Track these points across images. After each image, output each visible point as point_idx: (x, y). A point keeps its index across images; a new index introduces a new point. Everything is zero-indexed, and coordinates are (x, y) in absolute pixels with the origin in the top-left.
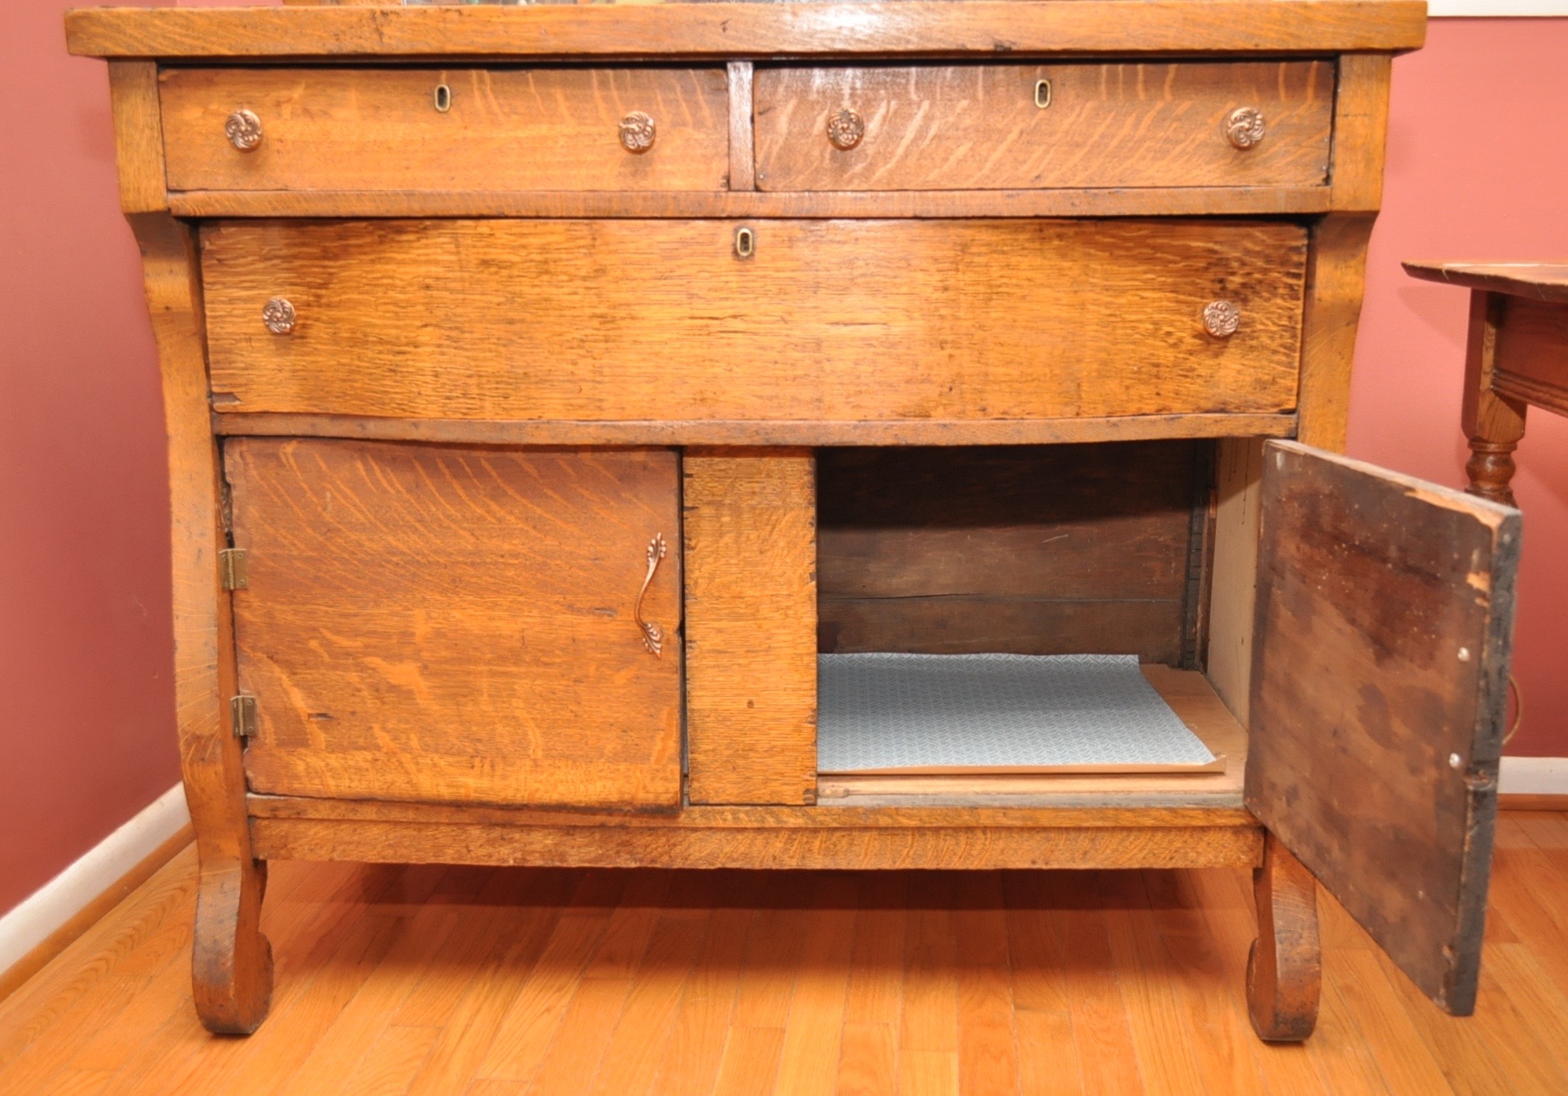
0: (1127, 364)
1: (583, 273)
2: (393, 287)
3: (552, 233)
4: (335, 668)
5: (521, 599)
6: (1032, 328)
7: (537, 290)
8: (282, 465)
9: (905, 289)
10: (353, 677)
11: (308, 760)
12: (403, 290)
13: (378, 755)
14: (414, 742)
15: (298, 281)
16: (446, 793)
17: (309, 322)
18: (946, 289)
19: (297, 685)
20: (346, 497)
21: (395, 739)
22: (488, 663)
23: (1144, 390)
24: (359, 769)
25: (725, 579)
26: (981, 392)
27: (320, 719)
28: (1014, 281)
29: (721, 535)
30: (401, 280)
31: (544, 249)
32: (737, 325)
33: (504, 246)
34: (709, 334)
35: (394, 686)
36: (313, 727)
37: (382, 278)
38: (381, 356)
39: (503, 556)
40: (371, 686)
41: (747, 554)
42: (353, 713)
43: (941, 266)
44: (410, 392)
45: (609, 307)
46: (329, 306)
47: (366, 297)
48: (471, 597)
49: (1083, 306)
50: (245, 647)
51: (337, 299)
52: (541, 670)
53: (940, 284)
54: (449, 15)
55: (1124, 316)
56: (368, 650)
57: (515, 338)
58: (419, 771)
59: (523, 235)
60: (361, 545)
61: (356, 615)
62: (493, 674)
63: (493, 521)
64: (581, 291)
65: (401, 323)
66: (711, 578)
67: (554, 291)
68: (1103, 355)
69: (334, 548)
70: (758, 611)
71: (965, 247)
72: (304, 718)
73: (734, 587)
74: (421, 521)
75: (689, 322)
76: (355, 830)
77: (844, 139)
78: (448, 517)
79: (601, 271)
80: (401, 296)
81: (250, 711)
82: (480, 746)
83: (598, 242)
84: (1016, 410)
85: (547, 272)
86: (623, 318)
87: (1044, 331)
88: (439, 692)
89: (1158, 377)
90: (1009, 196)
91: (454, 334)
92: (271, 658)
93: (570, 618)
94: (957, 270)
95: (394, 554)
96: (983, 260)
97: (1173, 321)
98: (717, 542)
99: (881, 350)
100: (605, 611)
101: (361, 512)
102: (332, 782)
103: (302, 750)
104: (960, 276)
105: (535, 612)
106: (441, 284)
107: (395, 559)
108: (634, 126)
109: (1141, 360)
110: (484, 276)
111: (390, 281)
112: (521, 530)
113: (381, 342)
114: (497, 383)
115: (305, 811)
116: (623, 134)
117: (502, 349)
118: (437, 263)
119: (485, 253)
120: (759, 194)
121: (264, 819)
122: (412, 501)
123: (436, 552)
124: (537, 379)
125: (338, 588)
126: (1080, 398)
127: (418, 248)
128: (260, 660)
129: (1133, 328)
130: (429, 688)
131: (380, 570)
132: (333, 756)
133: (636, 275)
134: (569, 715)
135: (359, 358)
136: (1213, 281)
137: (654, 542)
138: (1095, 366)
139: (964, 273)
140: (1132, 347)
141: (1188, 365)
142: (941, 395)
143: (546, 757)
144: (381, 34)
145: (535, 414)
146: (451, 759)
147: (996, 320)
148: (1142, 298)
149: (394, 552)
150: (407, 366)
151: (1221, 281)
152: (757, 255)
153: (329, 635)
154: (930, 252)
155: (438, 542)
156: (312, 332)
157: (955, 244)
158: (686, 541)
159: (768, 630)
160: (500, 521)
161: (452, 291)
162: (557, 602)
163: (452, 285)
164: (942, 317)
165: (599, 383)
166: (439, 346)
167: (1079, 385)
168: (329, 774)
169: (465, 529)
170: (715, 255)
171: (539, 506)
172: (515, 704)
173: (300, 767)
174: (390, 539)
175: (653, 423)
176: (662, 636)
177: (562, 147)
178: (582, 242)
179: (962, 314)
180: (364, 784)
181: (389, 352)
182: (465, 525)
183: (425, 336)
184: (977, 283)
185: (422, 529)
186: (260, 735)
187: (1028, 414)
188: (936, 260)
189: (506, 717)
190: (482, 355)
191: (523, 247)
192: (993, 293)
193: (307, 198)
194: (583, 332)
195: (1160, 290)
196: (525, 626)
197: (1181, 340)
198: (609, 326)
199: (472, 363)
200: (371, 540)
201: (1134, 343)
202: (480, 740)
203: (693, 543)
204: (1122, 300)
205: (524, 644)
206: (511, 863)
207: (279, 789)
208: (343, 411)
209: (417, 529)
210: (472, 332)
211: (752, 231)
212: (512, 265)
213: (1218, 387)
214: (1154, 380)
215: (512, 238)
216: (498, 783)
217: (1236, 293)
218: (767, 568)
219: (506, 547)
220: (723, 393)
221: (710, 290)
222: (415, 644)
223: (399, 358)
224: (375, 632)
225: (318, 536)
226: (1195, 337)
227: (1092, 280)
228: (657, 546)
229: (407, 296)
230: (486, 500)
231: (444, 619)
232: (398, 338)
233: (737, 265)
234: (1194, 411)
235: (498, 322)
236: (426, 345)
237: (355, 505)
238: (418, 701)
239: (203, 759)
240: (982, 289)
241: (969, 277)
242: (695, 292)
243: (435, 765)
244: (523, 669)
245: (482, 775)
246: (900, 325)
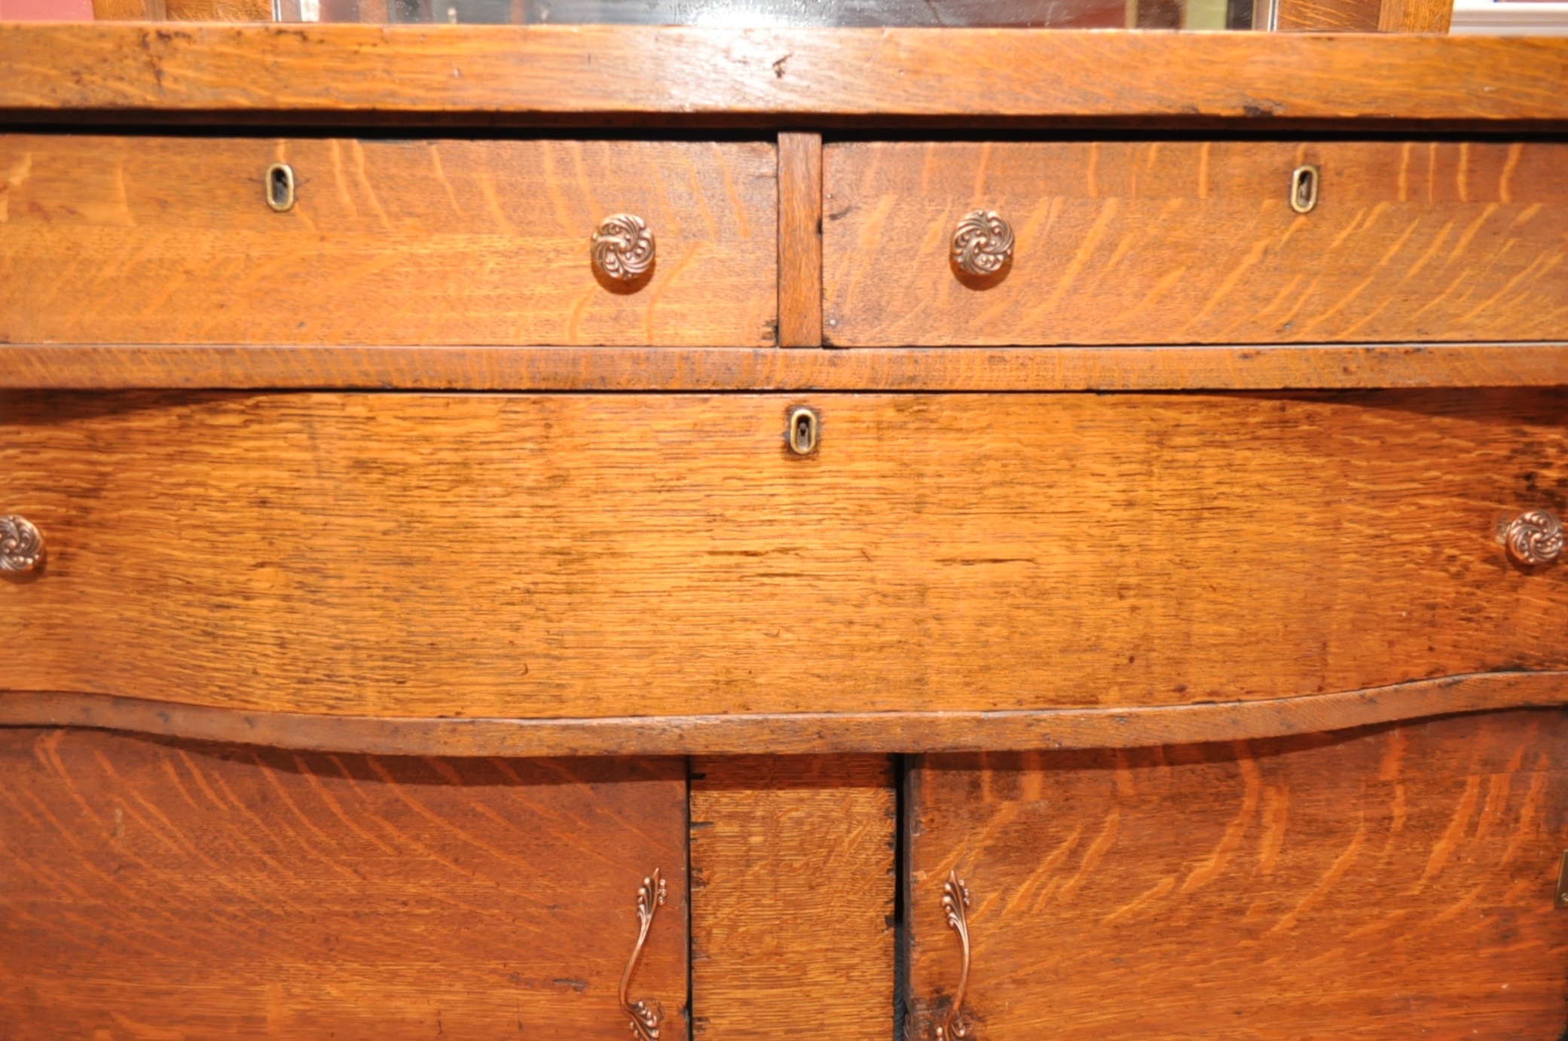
0: (1393, 608)
1: (528, 482)
2: (206, 500)
3: (476, 417)
5: (435, 966)
6: (1262, 561)
7: (451, 510)
8: (38, 767)
9: (1064, 506)
12: (222, 505)
15: (50, 483)
17: (71, 550)
18: (1130, 504)
20: (148, 817)
23: (1414, 645)
25: (755, 928)
26: (1178, 662)
28: (1238, 490)
29: (749, 864)
30: (220, 490)
31: (461, 443)
32: (790, 564)
33: (393, 438)
34: (741, 579)
37: (187, 484)
38: (190, 610)
39: (405, 904)
41: (789, 891)
43: (1125, 468)
44: (240, 669)
45: (574, 539)
46: (101, 525)
47: (160, 514)
48: (355, 965)
49: (1337, 526)
51: (115, 515)
53: (1121, 497)
54: (283, 40)
55: (1395, 537)
57: (413, 587)
59: (426, 419)
60: (175, 889)
61: (169, 993)
63: (389, 850)
64: (526, 511)
65: (221, 559)
66: (733, 927)
67: (480, 511)
68: (1362, 598)
69: (131, 894)
70: (805, 973)
71: (1161, 438)
73: (768, 938)
74: (272, 852)
75: (707, 560)
77: (986, 262)
78: (315, 845)
79: (559, 479)
80: (220, 516)
83: (555, 431)
84: (1231, 688)
85: (467, 481)
86: (598, 556)
87: (1278, 566)
89: (1432, 624)
90: (1245, 356)
91: (311, 579)
93: (514, 993)
94: (1150, 474)
95: (229, 901)
96: (1191, 456)
97: (1459, 539)
98: (742, 873)
99: (1023, 600)
100: (570, 983)
101: (175, 839)
104: (1155, 484)
105: (459, 986)
106: (286, 498)
107: (231, 909)
108: (620, 240)
109: (1412, 600)
110: (360, 487)
111: (200, 491)
112: (435, 863)
113: (189, 587)
114: (385, 659)
116: (599, 252)
117: (393, 606)
118: (278, 463)
119: (360, 450)
120: (828, 352)
122: (257, 821)
123: (297, 898)
124: (453, 654)
125: (138, 953)
126: (1325, 663)
127: (246, 438)
129: (1405, 554)
131: (209, 926)
133: (619, 484)
135: (154, 612)
136: (1517, 477)
137: (647, 881)
138: (1350, 615)
139: (1160, 479)
140: (1403, 582)
141: (1472, 604)
142: (1116, 668)
144: (158, 74)
145: (450, 708)
147: (1206, 551)
148: (1421, 507)
149: (228, 898)
150: (233, 628)
151: (1529, 477)
152: (824, 451)
153: (127, 1023)
154: (1107, 445)
155: (301, 882)
156: (78, 566)
157: (1149, 433)
158: (694, 873)
159: (820, 999)
160: (399, 850)
161: (305, 510)
162: (493, 971)
163: (307, 500)
164: (1123, 548)
165: (558, 658)
166: (286, 598)
167: (1325, 645)
169: (343, 863)
170: (751, 453)
171: (462, 828)
174: (222, 879)
175: (648, 721)
176: (660, 1019)
177: (492, 271)
178: (527, 432)
179: (1154, 542)
181: (202, 604)
182: (343, 857)
183: (263, 580)
184: (1181, 493)
185: (273, 863)
187: (1248, 693)
188: (1117, 458)
190: (357, 615)
191: (426, 439)
192: (1204, 509)
193: (43, 358)
194: (529, 579)
195: (1445, 494)
196: (442, 1007)
197: (1466, 567)
198: (576, 567)
199: (343, 627)
200: (191, 880)
201: (1404, 576)
203: (705, 874)
204: (1393, 513)
205: (441, 1032)
208: (131, 692)
209: (264, 864)
210: (340, 577)
211: (817, 413)
212: (406, 469)
213: (1514, 634)
214: (1428, 629)
215: (407, 424)
217: (1549, 494)
218: (820, 910)
219: (411, 889)
220: (764, 671)
221: (743, 508)
222: (266, 1034)
223: (220, 614)
224: (202, 1018)
225: (104, 875)
226: (1485, 561)
227: (1352, 484)
228: (652, 888)
229: (230, 516)
230: (377, 819)
231: (313, 997)
232: (216, 583)
233: (786, 468)
234: (1476, 670)
235: (385, 561)
236: (264, 595)
237: (162, 828)
240: (1186, 502)
241: (1169, 484)
242: (716, 511)
246: (1057, 559)
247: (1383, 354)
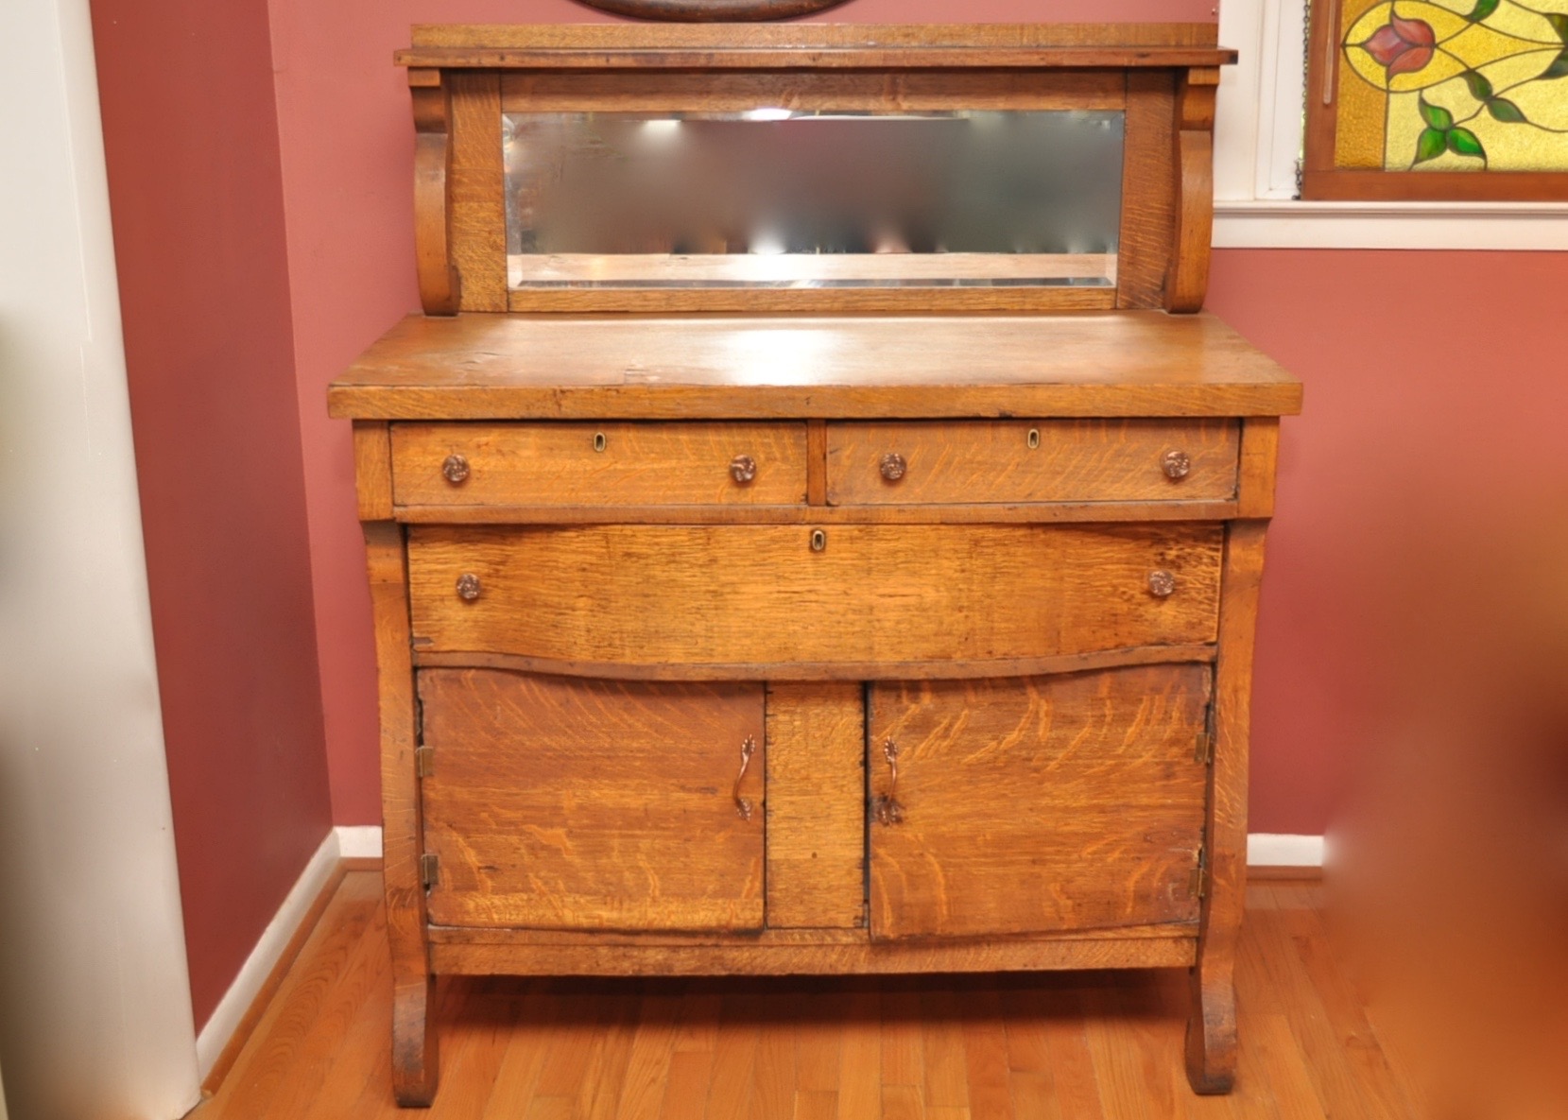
0: (1094, 616)
1: (700, 562)
2: (557, 568)
3: (679, 535)
4: (500, 833)
5: (645, 782)
6: (1025, 595)
7: (666, 574)
8: (462, 686)
9: (933, 572)
10: (514, 839)
11: (478, 900)
12: (565, 570)
13: (533, 896)
14: (561, 885)
15: (481, 558)
16: (584, 922)
17: (490, 588)
18: (963, 571)
19: (471, 845)
20: (512, 710)
21: (546, 883)
22: (620, 828)
23: (1106, 633)
24: (517, 907)
25: (797, 766)
26: (988, 640)
27: (487, 870)
28: (1012, 564)
29: (794, 735)
30: (563, 563)
31: (672, 545)
32: (813, 597)
33: (643, 544)
34: (791, 603)
35: (546, 846)
36: (483, 875)
37: (549, 561)
38: (546, 615)
39: (632, 751)
40: (528, 846)
41: (812, 748)
42: (514, 866)
43: (960, 555)
44: (568, 641)
45: (718, 586)
46: (505, 577)
47: (535, 573)
48: (607, 781)
49: (1062, 579)
50: (430, 818)
51: (512, 573)
52: (659, 832)
53: (959, 568)
54: (609, 393)
55: (1092, 583)
56: (526, 820)
57: (649, 607)
58: (564, 906)
59: (656, 536)
60: (523, 744)
61: (517, 795)
62: (622, 836)
63: (625, 726)
64: (698, 574)
65: (562, 593)
66: (786, 766)
67: (679, 574)
68: (1077, 612)
69: (502, 747)
70: (821, 788)
71: (976, 543)
72: (475, 870)
73: (803, 771)
74: (570, 726)
75: (776, 595)
76: (511, 951)
77: (895, 474)
78: (591, 724)
79: (714, 561)
80: (563, 575)
81: (433, 866)
82: (611, 888)
83: (712, 541)
84: (1014, 652)
85: (674, 562)
86: (729, 593)
87: (1033, 597)
88: (581, 849)
89: (1116, 623)
90: (1010, 509)
91: (603, 603)
92: (451, 826)
93: (682, 795)
94: (971, 558)
95: (548, 750)
96: (990, 550)
97: (1127, 584)
98: (790, 739)
99: (916, 613)
100: (711, 790)
101: (524, 720)
102: (495, 916)
103: (474, 893)
104: (974, 562)
105: (656, 792)
106: (594, 568)
107: (549, 754)
108: (740, 465)
109: (1103, 612)
110: (628, 564)
111: (555, 564)
112: (646, 733)
113: (546, 605)
114: (635, 637)
115: (473, 938)
116: (733, 472)
117: (640, 615)
118: (591, 553)
119: (628, 548)
120: (829, 509)
121: (440, 944)
122: (563, 712)
123: (581, 749)
124: (665, 635)
125: (504, 775)
126: (1059, 641)
127: (577, 542)
128: (441, 828)
129: (1098, 591)
130: (576, 846)
131: (538, 762)
132: (497, 897)
133: (739, 563)
134: (681, 865)
135: (528, 616)
136: (1156, 554)
137: (746, 741)
138: (1071, 619)
139: (976, 560)
140: (1097, 604)
141: (1138, 613)
142: (959, 643)
143: (662, 895)
144: (560, 405)
145: (663, 660)
146: (589, 898)
147: (999, 591)
148: (1105, 570)
149: (548, 749)
150: (566, 623)
151: (1162, 554)
152: (827, 548)
153: (496, 809)
154: (952, 546)
155: (583, 741)
156: (491, 595)
157: (970, 540)
158: (768, 739)
159: (828, 802)
160: (630, 726)
161: (603, 574)
162: (673, 784)
163: (603, 569)
164: (960, 590)
165: (711, 637)
166: (592, 611)
167: (1059, 633)
168: (493, 910)
169: (603, 732)
170: (796, 549)
171: (660, 715)
172: (639, 857)
173: (471, 905)
174: (546, 739)
175: (750, 665)
176: (751, 808)
177: (686, 475)
178: (700, 541)
179: (974, 587)
180: (521, 917)
181: (552, 613)
182: (604, 729)
183: (581, 603)
184: (986, 566)
185: (570, 732)
186: (440, 882)
187: (1023, 654)
188: (956, 551)
189: (632, 867)
190: (623, 618)
191: (657, 544)
192: (997, 573)
193: (498, 512)
194: (699, 603)
195: (1117, 563)
196: (647, 801)
197: (1133, 596)
198: (719, 598)
199: (617, 623)
200: (531, 740)
201: (1098, 601)
202: (611, 884)
203: (773, 740)
204: (1090, 573)
205: (647, 814)
206: (630, 973)
207: (454, 922)
208: (514, 651)
209: (566, 733)
210: (617, 602)
211: (824, 533)
212: (648, 556)
213: (1160, 628)
214: (1114, 626)
215: (649, 538)
216: (625, 914)
217: (1172, 562)
218: (828, 758)
219: (635, 745)
220: (801, 644)
221: (792, 573)
222: (563, 814)
223: (560, 617)
224: (533, 807)
225: (489, 737)
226: (1143, 593)
227: (1068, 560)
228: (749, 745)
229: (566, 575)
230: (620, 711)
231: (587, 797)
232: (560, 604)
233: (812, 556)
234: (1142, 645)
235: (636, 595)
236: (581, 609)
237: (519, 716)
238: (565, 856)
239: (404, 906)
240: (989, 570)
241: (979, 562)
242: (781, 574)
243: (576, 902)
244: (645, 832)
245: (612, 909)
246: (930, 595)
247: (1071, 508)
